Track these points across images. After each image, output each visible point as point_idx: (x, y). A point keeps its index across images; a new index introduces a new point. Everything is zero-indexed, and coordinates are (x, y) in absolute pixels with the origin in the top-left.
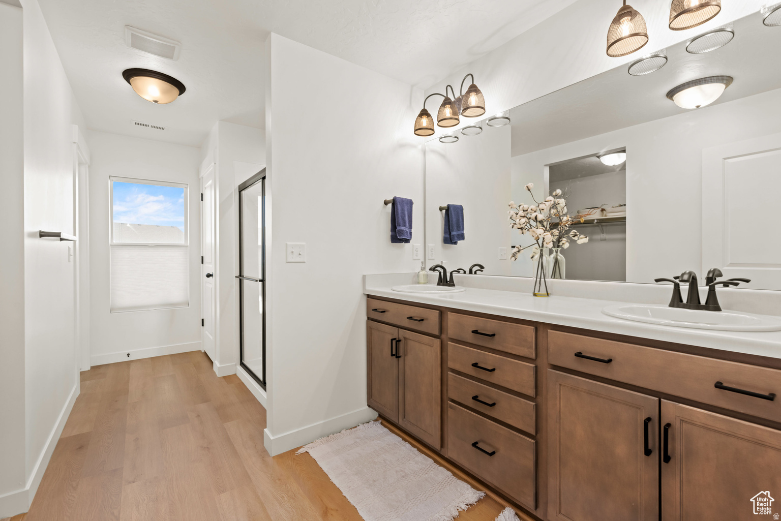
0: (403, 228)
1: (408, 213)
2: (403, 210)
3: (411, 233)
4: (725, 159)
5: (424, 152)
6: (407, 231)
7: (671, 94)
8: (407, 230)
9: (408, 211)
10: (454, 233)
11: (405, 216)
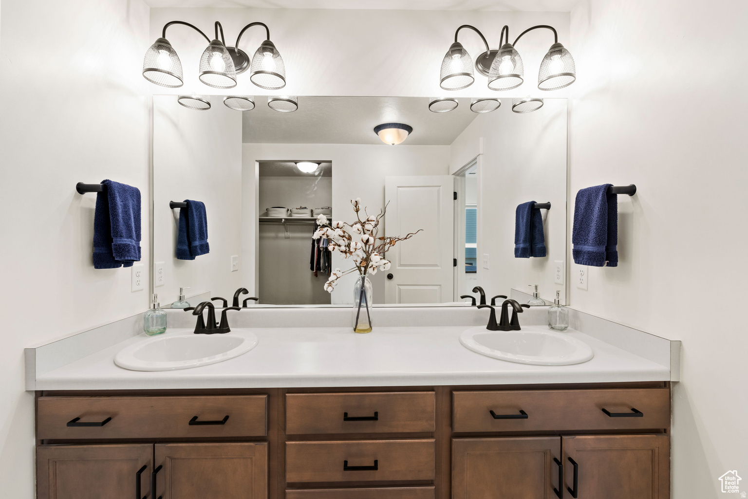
0: (126, 241)
1: (134, 213)
2: (125, 207)
3: (139, 248)
4: (398, 187)
5: (151, 111)
6: (134, 247)
7: (378, 129)
8: (134, 243)
9: (134, 209)
10: (197, 243)
11: (130, 218)
